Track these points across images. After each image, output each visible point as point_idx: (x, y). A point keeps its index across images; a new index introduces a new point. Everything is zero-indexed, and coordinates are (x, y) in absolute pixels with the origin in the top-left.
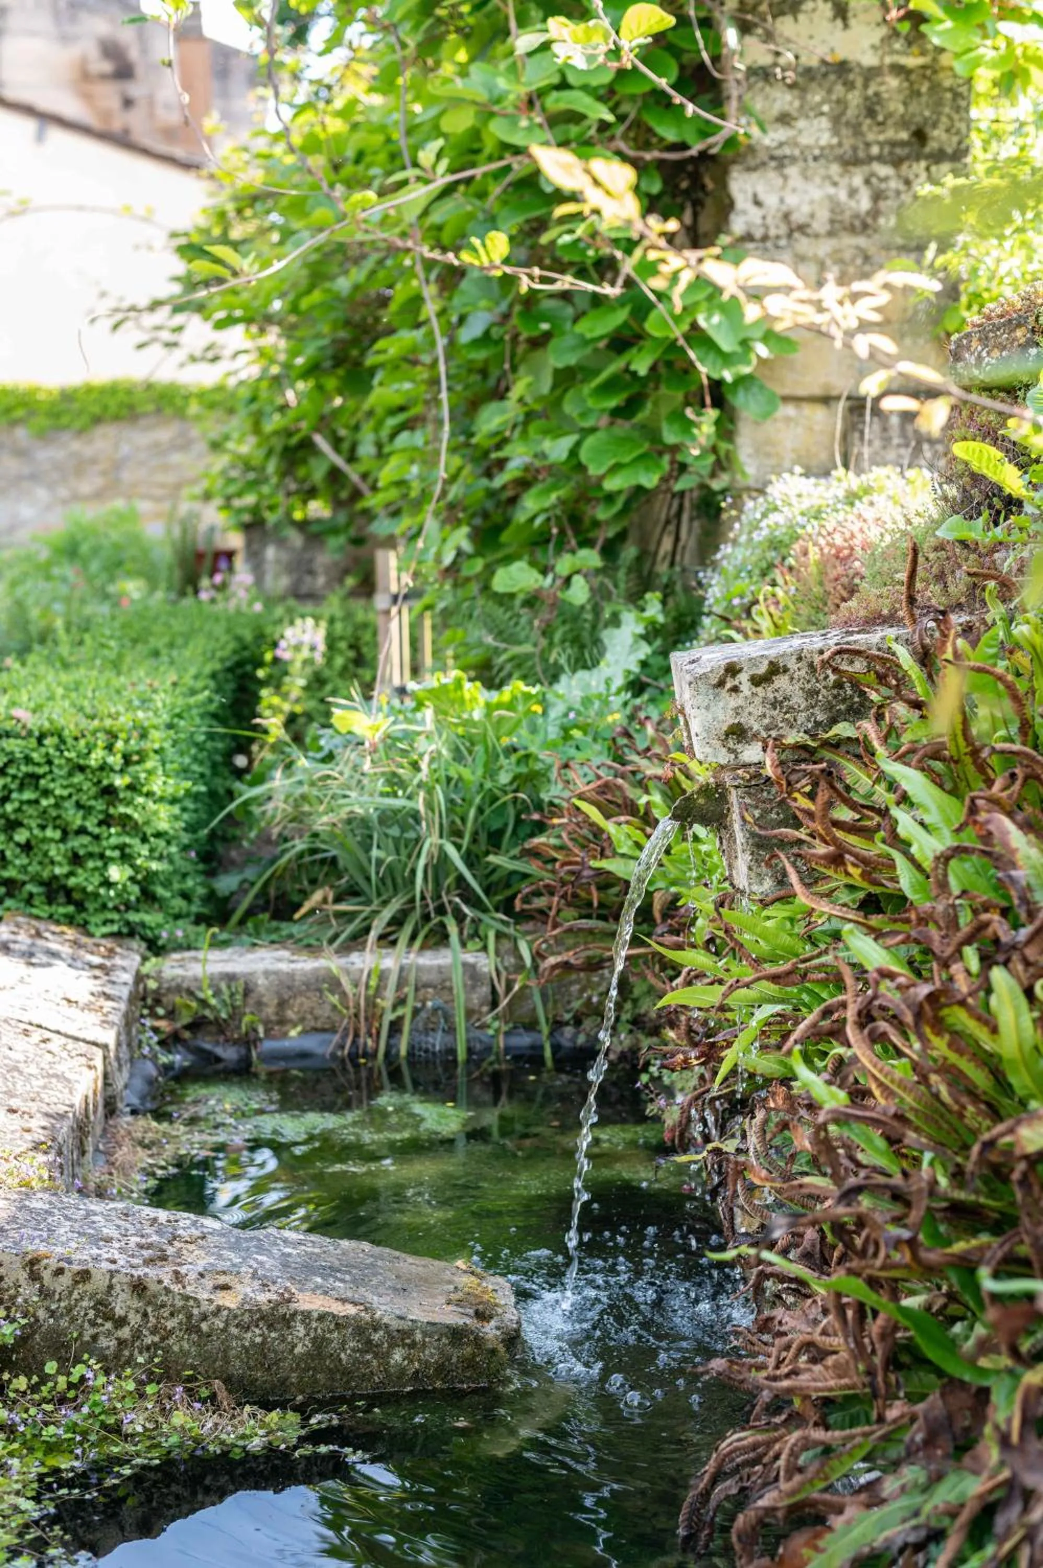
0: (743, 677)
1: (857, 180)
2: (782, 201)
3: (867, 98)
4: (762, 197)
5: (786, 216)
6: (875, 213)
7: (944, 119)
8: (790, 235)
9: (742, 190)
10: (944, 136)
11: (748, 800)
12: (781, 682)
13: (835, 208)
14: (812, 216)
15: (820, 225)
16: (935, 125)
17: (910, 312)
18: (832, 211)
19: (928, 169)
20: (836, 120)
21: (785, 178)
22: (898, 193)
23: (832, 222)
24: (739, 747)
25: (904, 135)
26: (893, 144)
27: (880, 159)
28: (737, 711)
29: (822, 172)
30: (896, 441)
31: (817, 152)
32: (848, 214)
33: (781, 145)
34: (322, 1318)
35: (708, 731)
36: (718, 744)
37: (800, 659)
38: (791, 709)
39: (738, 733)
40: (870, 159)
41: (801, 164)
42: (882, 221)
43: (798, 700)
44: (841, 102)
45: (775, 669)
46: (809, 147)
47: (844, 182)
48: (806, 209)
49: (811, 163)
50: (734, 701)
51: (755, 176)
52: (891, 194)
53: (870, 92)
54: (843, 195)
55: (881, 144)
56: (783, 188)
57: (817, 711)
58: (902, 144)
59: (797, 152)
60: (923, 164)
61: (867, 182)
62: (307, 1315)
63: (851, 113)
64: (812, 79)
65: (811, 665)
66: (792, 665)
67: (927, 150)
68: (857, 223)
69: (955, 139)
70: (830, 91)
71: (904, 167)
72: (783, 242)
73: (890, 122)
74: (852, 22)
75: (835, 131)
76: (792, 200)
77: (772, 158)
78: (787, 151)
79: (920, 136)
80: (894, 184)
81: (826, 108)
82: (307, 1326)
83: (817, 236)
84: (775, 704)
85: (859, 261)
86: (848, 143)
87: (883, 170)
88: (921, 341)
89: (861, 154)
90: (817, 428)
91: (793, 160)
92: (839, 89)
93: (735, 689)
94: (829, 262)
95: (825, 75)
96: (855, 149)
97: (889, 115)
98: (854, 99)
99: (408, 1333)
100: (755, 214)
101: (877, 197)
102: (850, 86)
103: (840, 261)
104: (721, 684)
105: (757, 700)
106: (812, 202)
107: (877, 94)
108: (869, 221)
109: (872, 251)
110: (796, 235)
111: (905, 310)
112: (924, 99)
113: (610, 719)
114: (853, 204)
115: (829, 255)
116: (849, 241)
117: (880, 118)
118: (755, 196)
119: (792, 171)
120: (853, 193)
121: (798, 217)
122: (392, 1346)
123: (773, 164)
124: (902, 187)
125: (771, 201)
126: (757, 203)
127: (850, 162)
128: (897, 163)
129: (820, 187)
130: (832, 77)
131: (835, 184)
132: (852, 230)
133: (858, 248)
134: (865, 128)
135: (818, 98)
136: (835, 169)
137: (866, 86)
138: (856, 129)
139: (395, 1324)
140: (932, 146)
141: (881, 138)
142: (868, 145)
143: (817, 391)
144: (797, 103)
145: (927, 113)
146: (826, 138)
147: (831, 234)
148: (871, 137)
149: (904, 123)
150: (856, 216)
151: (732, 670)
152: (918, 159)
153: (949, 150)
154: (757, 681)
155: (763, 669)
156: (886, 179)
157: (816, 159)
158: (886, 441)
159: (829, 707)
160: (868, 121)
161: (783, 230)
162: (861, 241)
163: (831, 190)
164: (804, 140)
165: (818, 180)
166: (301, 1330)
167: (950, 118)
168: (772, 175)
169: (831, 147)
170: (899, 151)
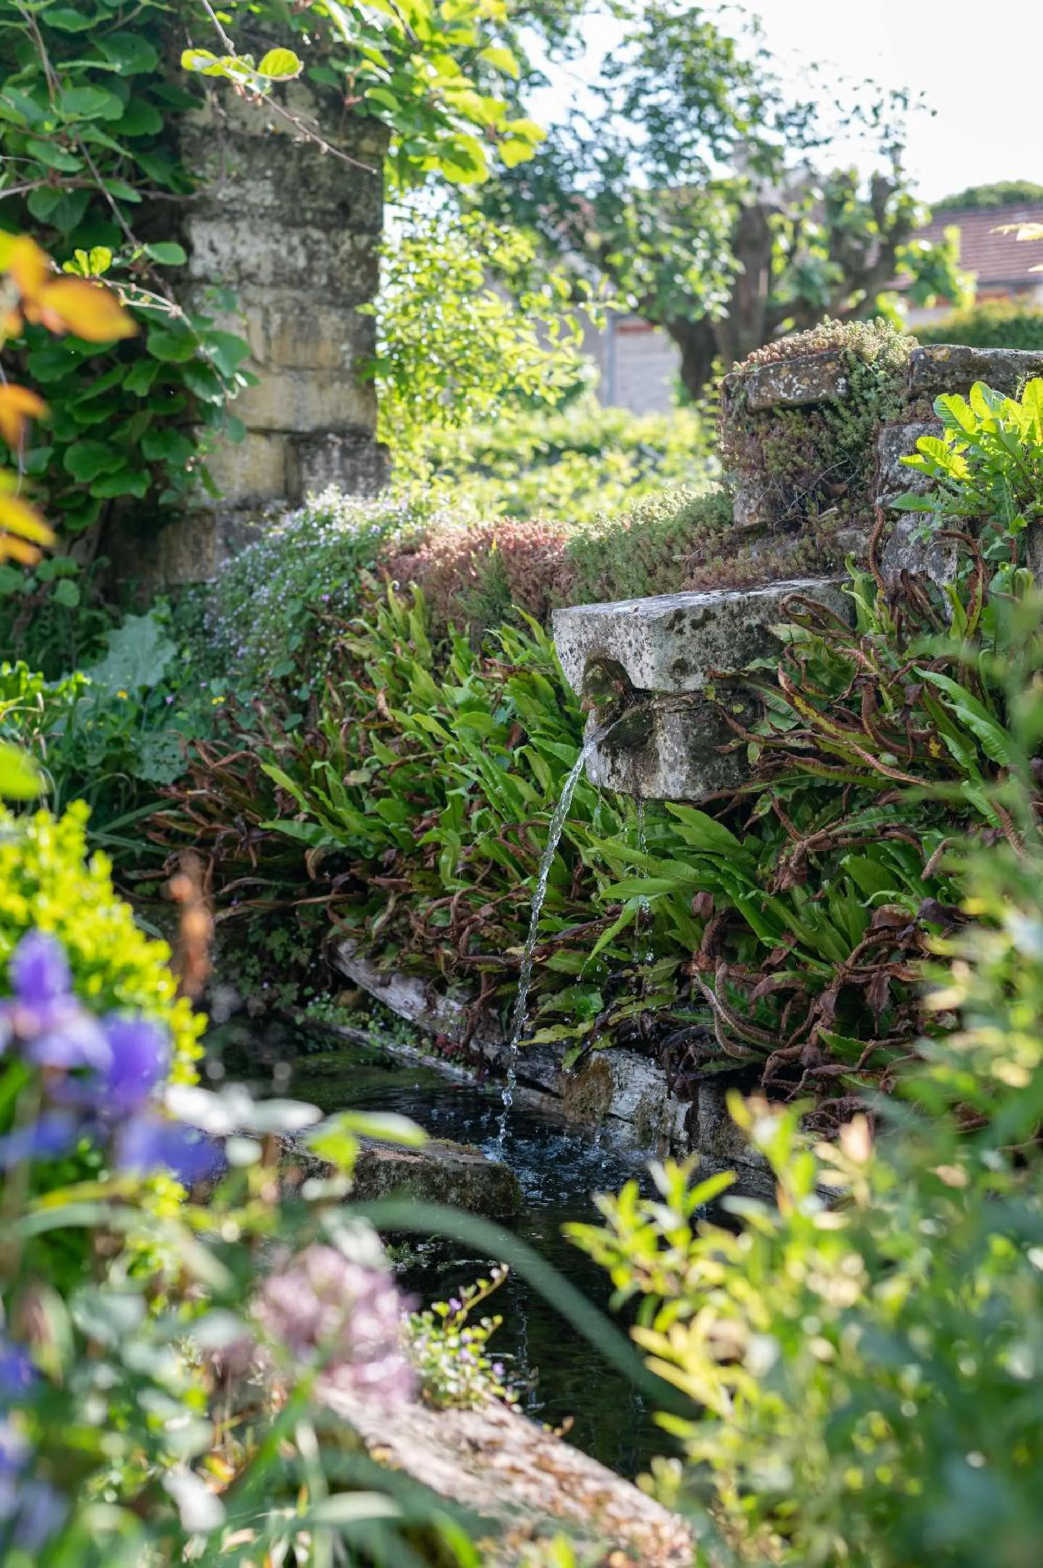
0: (686, 622)
1: (295, 240)
2: (233, 250)
3: (301, 169)
4: (217, 244)
5: (237, 264)
6: (310, 270)
7: (363, 197)
8: (240, 282)
9: (201, 237)
10: (363, 211)
11: (688, 722)
12: (711, 626)
13: (278, 261)
14: (259, 266)
15: (265, 275)
16: (357, 200)
17: (339, 361)
18: (275, 264)
19: (351, 237)
20: (278, 184)
21: (237, 231)
22: (328, 256)
23: (275, 274)
24: (682, 678)
25: (332, 206)
26: (324, 212)
27: (313, 223)
28: (682, 649)
29: (266, 229)
30: (337, 473)
31: (262, 211)
32: (287, 269)
33: (232, 200)
34: (399, 1166)
35: (661, 665)
36: (666, 675)
37: (724, 608)
38: (718, 649)
39: (681, 667)
40: (305, 223)
41: (249, 219)
42: (315, 279)
43: (722, 642)
44: (281, 170)
45: (709, 616)
46: (255, 205)
47: (285, 240)
48: (253, 260)
49: (258, 221)
50: (679, 642)
51: (211, 225)
52: (323, 255)
53: (304, 163)
54: (284, 252)
55: (315, 211)
56: (234, 239)
57: (734, 650)
58: (332, 213)
59: (245, 209)
60: (347, 233)
61: (303, 242)
62: (388, 1164)
63: (288, 180)
64: (258, 146)
65: (731, 613)
66: (719, 613)
67: (351, 220)
68: (295, 277)
69: (372, 215)
70: (272, 159)
71: (333, 233)
72: (234, 288)
73: (321, 192)
74: (290, 101)
75: (277, 193)
76: (242, 251)
77: (225, 211)
78: (237, 206)
79: (344, 208)
80: (324, 247)
81: (269, 173)
82: (388, 1174)
83: (262, 285)
84: (707, 644)
85: (297, 312)
86: (287, 206)
87: (317, 234)
88: (346, 386)
89: (298, 218)
90: (262, 457)
91: (243, 216)
92: (280, 157)
93: (681, 632)
94: (272, 310)
95: (269, 143)
96: (293, 212)
97: (320, 187)
98: (291, 167)
99: (460, 1175)
100: (211, 260)
101: (312, 256)
102: (288, 155)
103: (281, 310)
104: (671, 627)
105: (696, 640)
106: (258, 255)
107: (309, 167)
108: (305, 277)
109: (307, 304)
110: (245, 282)
111: (334, 359)
112: (347, 177)
113: (215, 702)
114: (292, 260)
115: (272, 303)
116: (289, 293)
117: (313, 188)
118: (211, 243)
119: (243, 225)
120: (292, 250)
121: (248, 266)
122: (450, 1186)
123: (226, 216)
124: (331, 251)
125: (224, 249)
126: (213, 250)
127: (290, 223)
128: (327, 229)
129: (266, 242)
130: (274, 147)
131: (277, 241)
132: (291, 283)
133: (295, 299)
134: (300, 195)
135: (262, 164)
136: (277, 228)
137: (300, 159)
138: (294, 196)
139: (452, 1168)
140: (354, 218)
141: (314, 205)
142: (303, 210)
143: (262, 423)
144: (245, 166)
145: (350, 189)
146: (269, 200)
147: (274, 285)
148: (305, 203)
149: (331, 195)
150: (295, 271)
151: (679, 615)
152: (344, 227)
153: (368, 224)
154: (695, 625)
155: (699, 616)
156: (318, 242)
157: (262, 217)
158: (329, 471)
159: (743, 647)
160: (303, 190)
161: (233, 278)
162: (298, 294)
163: (274, 246)
164: (253, 199)
165: (263, 236)
166: (383, 1178)
167: (368, 195)
168: (225, 226)
169: (273, 207)
170: (328, 218)
